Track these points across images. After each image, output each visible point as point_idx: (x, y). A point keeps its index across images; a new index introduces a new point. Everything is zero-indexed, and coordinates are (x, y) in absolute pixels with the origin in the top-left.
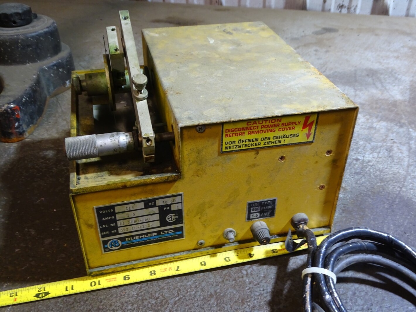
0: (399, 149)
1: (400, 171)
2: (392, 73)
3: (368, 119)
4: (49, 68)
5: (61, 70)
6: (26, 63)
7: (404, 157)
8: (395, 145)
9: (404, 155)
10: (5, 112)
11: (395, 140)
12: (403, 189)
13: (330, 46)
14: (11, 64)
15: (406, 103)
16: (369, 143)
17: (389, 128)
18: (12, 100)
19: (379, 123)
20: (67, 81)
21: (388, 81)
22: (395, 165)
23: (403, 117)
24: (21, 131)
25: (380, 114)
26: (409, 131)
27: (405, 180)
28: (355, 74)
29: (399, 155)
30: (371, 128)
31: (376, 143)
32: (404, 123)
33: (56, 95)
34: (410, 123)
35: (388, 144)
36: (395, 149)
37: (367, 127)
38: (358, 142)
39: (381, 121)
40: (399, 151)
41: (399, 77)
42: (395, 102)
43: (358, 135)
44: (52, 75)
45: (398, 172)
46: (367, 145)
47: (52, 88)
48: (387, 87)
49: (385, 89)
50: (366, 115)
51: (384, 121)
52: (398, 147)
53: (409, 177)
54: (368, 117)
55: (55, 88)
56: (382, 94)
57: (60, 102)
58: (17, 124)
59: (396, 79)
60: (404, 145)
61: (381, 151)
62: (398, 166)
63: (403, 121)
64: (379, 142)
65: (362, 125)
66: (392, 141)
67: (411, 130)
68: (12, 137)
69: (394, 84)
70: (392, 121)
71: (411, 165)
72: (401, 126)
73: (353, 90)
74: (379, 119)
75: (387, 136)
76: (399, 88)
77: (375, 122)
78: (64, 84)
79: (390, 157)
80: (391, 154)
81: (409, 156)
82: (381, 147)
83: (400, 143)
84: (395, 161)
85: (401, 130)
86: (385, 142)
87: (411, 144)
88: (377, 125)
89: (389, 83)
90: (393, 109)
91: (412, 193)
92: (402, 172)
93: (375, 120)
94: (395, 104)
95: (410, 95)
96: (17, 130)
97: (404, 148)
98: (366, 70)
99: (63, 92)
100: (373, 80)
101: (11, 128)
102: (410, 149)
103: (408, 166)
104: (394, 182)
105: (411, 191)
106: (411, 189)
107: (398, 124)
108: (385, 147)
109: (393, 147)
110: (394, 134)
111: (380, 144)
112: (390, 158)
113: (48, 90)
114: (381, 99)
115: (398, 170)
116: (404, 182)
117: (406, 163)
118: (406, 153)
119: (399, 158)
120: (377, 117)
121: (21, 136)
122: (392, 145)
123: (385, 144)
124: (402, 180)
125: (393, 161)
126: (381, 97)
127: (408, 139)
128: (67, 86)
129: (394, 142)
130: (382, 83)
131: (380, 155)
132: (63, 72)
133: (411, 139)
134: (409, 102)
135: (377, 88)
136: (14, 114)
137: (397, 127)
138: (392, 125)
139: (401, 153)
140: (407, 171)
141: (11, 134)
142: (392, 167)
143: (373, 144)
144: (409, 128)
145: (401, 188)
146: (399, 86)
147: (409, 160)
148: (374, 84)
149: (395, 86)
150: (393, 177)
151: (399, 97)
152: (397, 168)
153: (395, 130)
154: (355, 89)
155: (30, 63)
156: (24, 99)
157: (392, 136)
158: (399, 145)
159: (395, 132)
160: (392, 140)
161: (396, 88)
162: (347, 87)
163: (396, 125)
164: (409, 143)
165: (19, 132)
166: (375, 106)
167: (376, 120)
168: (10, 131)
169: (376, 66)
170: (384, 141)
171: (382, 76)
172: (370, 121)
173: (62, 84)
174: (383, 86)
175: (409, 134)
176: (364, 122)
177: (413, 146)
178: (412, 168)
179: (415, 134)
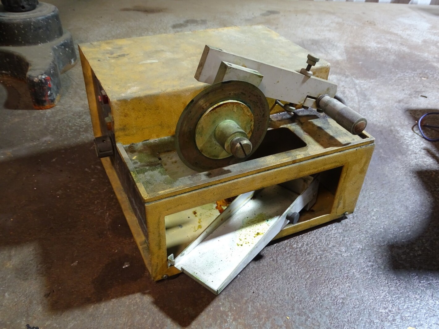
0: (350, 92)
1: (354, 105)
2: (329, 41)
4: (58, 47)
5: (67, 49)
6: (38, 44)
7: (354, 96)
8: (346, 89)
9: (354, 95)
10: (40, 82)
11: (345, 86)
13: (277, 24)
14: (24, 45)
15: (346, 61)
18: (43, 72)
20: (72, 59)
22: (349, 102)
23: (346, 71)
24: (52, 99)
26: (353, 80)
29: (350, 96)
32: (348, 75)
33: (64, 72)
34: (352, 74)
35: (342, 89)
40: (350, 93)
41: (335, 44)
44: (61, 53)
45: (353, 106)
47: (62, 66)
49: (328, 52)
51: (334, 74)
52: (348, 90)
53: (361, 109)
55: (63, 65)
57: (71, 77)
58: (49, 93)
59: (334, 45)
60: (352, 89)
62: (352, 103)
63: (347, 73)
68: (45, 104)
69: (333, 49)
70: (340, 74)
71: (361, 101)
72: (347, 77)
75: (339, 84)
76: (337, 52)
78: (70, 62)
79: (345, 97)
80: (345, 95)
81: (358, 96)
83: (349, 88)
84: (349, 99)
85: (348, 79)
86: (339, 88)
87: (357, 88)
89: (329, 48)
90: (338, 66)
96: (50, 98)
97: (353, 91)
98: (310, 40)
99: (70, 69)
100: (317, 47)
101: (44, 96)
102: (357, 91)
103: (359, 102)
107: (344, 76)
108: (340, 91)
109: (345, 91)
110: (344, 82)
113: (59, 67)
115: (352, 105)
117: (357, 100)
118: (355, 94)
119: (351, 97)
121: (52, 103)
122: (344, 89)
125: (348, 100)
127: (353, 85)
128: (72, 64)
129: (345, 88)
130: (324, 49)
132: (69, 51)
133: (355, 84)
134: (347, 61)
136: (47, 84)
137: (344, 78)
138: (340, 76)
139: (351, 94)
140: (359, 105)
141: (45, 101)
144: (352, 78)
146: (337, 50)
147: (358, 98)
148: (319, 50)
149: (334, 50)
151: (339, 58)
152: (352, 104)
153: (343, 80)
155: (42, 44)
156: (52, 71)
158: (349, 89)
160: (343, 86)
161: (335, 52)
163: (343, 76)
164: (355, 87)
165: (51, 99)
168: (44, 99)
169: (316, 37)
171: (323, 44)
173: (68, 62)
174: (326, 51)
175: (353, 82)
177: (359, 89)
178: (362, 103)
179: (357, 81)
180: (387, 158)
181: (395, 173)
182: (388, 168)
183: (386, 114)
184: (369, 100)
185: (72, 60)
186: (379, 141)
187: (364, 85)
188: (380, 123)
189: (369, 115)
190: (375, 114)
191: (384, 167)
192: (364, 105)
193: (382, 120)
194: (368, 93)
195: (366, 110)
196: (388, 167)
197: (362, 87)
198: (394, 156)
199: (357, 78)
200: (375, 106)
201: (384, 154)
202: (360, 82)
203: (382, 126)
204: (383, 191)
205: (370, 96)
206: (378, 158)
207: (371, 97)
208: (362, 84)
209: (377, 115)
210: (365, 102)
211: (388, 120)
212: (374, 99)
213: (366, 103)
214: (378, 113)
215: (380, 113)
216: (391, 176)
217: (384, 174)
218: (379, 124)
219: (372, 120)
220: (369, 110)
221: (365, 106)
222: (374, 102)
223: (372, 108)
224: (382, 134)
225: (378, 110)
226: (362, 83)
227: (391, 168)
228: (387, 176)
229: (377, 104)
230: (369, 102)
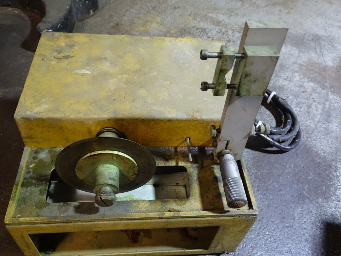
0: (316, 107)
1: (311, 125)
2: (331, 41)
3: (301, 79)
5: (87, 2)
7: (318, 114)
8: (314, 103)
9: (318, 113)
11: (315, 100)
12: (309, 139)
13: (292, 8)
15: (334, 69)
16: (296, 99)
17: (315, 88)
18: (50, 26)
19: (308, 83)
20: (91, 10)
21: (326, 48)
22: (309, 119)
23: (328, 81)
25: (312, 76)
27: (312, 132)
28: (304, 37)
29: (314, 112)
30: (301, 86)
31: (301, 100)
32: (326, 87)
34: (331, 87)
35: (310, 102)
36: (313, 107)
37: (299, 85)
38: (289, 96)
39: (311, 82)
41: (336, 45)
42: (326, 66)
43: (291, 91)
44: (81, 5)
45: (310, 125)
46: (295, 100)
47: (80, 15)
48: (324, 53)
49: (322, 54)
50: (301, 75)
51: (313, 82)
52: (316, 105)
53: (316, 131)
54: (302, 76)
55: (82, 15)
56: (319, 58)
57: (84, 27)
59: (333, 46)
60: (321, 104)
61: (303, 107)
62: (311, 121)
63: (326, 84)
64: (304, 99)
65: (296, 83)
66: (313, 100)
67: (329, 93)
69: (330, 51)
70: (319, 83)
71: (321, 122)
72: (324, 89)
73: (297, 52)
74: (310, 79)
75: (311, 95)
76: (332, 55)
77: (306, 82)
78: (89, 12)
80: (309, 110)
81: (321, 114)
82: (304, 103)
83: (319, 102)
84: (311, 116)
85: (323, 91)
86: (308, 100)
87: (326, 104)
88: (306, 85)
89: (327, 49)
90: (323, 72)
91: (314, 143)
92: (313, 126)
93: (306, 80)
94: (325, 69)
95: (339, 63)
97: (320, 107)
98: (313, 35)
99: (87, 19)
100: (315, 44)
102: (323, 109)
103: (318, 122)
104: (304, 132)
105: (314, 141)
106: (314, 140)
107: (322, 87)
108: (307, 104)
109: (312, 105)
110: (317, 94)
111: (304, 101)
112: (307, 114)
113: (77, 16)
114: (316, 63)
116: (311, 134)
117: (317, 119)
118: (320, 111)
119: (314, 114)
120: (308, 78)
122: (312, 103)
123: (307, 101)
124: (311, 132)
125: (309, 116)
126: (316, 61)
127: (325, 100)
128: (90, 14)
129: (314, 101)
130: (321, 48)
131: (301, 110)
132: (89, 3)
133: (327, 100)
134: (336, 69)
135: (316, 52)
137: (321, 89)
138: (318, 86)
139: (316, 110)
140: (316, 126)
142: (306, 121)
143: (299, 100)
144: (328, 91)
145: (308, 138)
146: (333, 53)
147: (320, 117)
148: (315, 49)
149: (330, 53)
150: (305, 129)
151: (330, 63)
152: (310, 122)
153: (318, 91)
154: (300, 51)
156: (59, 26)
157: (315, 95)
159: (317, 92)
160: (313, 98)
161: (330, 55)
162: (294, 48)
163: (320, 87)
164: (324, 103)
166: (310, 68)
167: (308, 80)
169: (321, 33)
170: (307, 98)
171: (323, 43)
172: (302, 80)
173: (87, 13)
174: (321, 52)
175: (327, 96)
176: (298, 81)
177: (327, 106)
178: (320, 124)
179: (331, 96)
180: (308, 197)
181: (305, 217)
182: (300, 209)
183: (337, 144)
184: (329, 123)
185: (91, 12)
186: (311, 174)
187: (336, 103)
188: (324, 153)
189: (319, 140)
190: (326, 141)
191: (298, 207)
192: (320, 127)
193: (328, 151)
194: (333, 114)
195: (319, 134)
196: (302, 208)
197: (332, 105)
198: (316, 197)
199: (333, 93)
200: (332, 132)
201: (307, 192)
202: (333, 98)
203: (325, 158)
204: (279, 235)
205: (334, 117)
206: (298, 195)
207: (334, 120)
208: (334, 101)
209: (328, 142)
210: (324, 124)
211: (334, 152)
212: (336, 122)
213: (324, 126)
214: (330, 142)
215: (332, 141)
216: (298, 220)
217: (293, 215)
218: (322, 154)
219: (318, 148)
220: (323, 135)
221: (322, 129)
222: (334, 127)
223: (327, 132)
224: (318, 167)
225: (332, 137)
226: (335, 99)
227: (303, 211)
228: (294, 218)
229: (336, 129)
230: (328, 126)
